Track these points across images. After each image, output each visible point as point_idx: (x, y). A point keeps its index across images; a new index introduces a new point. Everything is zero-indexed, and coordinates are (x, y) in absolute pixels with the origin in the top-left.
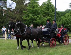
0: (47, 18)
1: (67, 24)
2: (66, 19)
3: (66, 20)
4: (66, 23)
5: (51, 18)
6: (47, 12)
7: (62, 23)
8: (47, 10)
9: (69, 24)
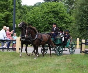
0: (4, 14)
1: (36, 24)
2: (34, 16)
3: (34, 18)
4: (34, 23)
5: (10, 13)
6: (4, 4)
7: (28, 22)
8: (5, 1)
9: (39, 24)
